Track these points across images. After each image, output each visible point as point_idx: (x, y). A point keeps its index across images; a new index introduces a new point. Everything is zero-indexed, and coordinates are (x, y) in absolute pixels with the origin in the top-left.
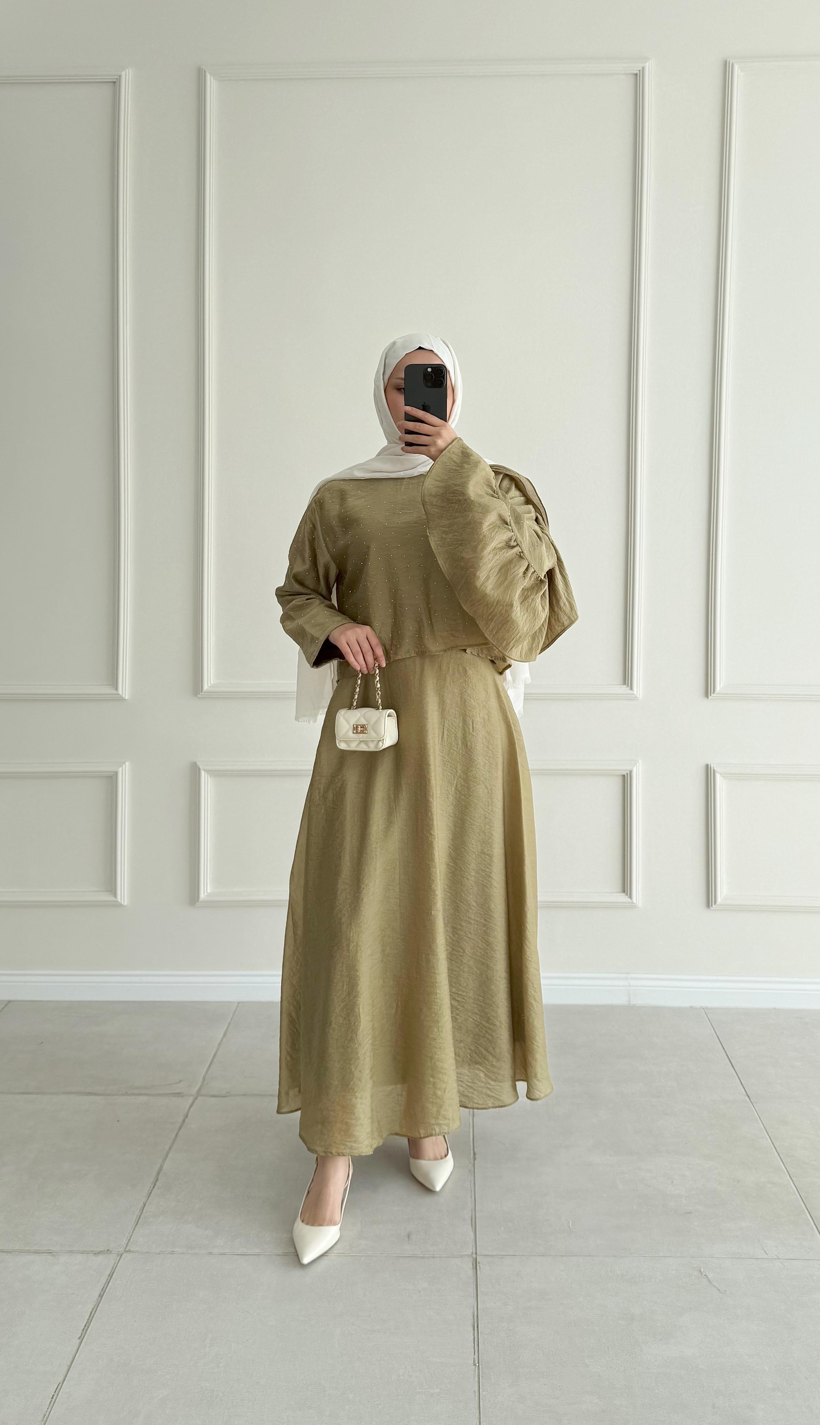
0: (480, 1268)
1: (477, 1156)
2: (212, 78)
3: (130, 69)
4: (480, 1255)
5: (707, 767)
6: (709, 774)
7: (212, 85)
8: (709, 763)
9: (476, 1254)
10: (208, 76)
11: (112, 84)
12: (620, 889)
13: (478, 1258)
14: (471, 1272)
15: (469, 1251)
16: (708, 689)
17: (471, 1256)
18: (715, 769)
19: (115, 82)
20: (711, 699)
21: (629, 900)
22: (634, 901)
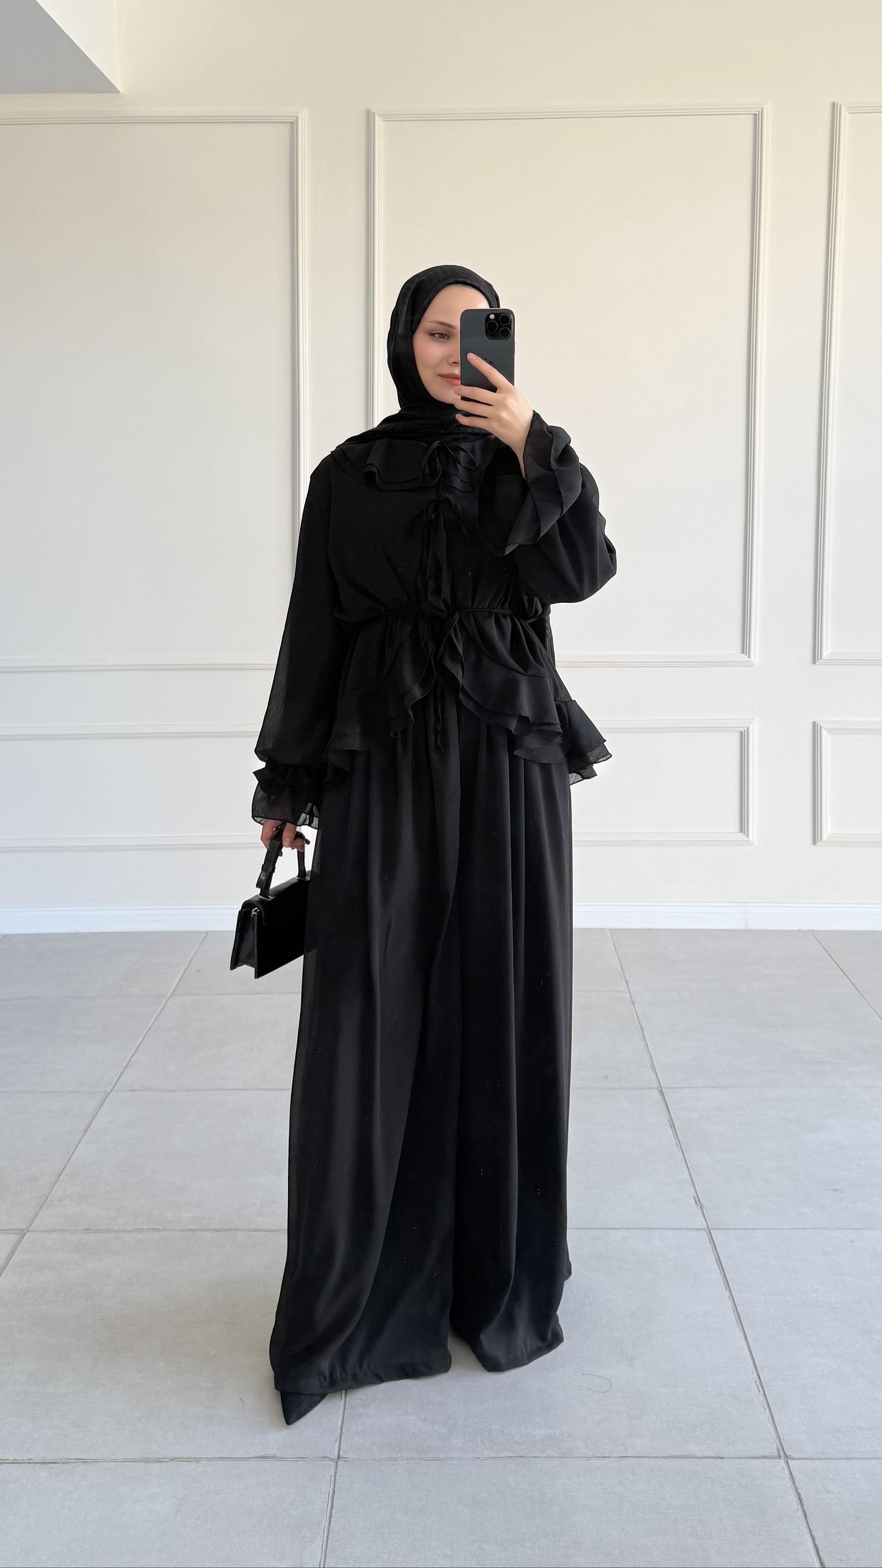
0: (666, 1095)
1: (645, 1030)
2: (380, 119)
3: (305, 111)
4: (665, 1088)
5: (814, 723)
6: (816, 729)
7: (379, 124)
8: (815, 720)
9: (661, 1086)
10: (376, 116)
11: (289, 124)
12: (738, 830)
13: (663, 1090)
14: (660, 1098)
15: (656, 1085)
16: (816, 656)
17: (657, 1088)
18: (821, 725)
19: (293, 121)
20: (818, 664)
21: (746, 839)
22: (751, 839)
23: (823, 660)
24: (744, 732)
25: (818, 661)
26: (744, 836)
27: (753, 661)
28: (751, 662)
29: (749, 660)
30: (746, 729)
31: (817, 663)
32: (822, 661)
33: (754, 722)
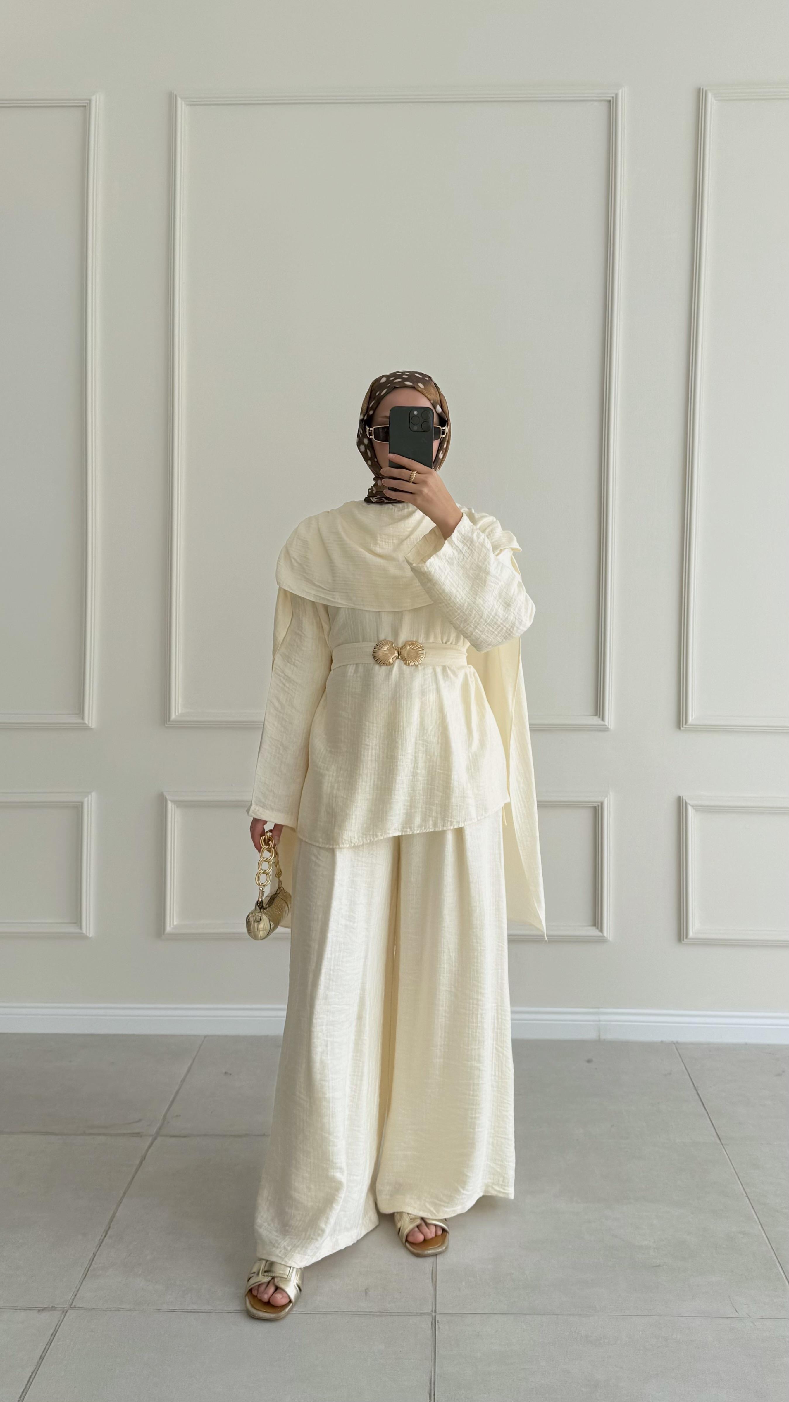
0: (439, 1328)
2: (183, 103)
3: (101, 93)
4: (441, 1313)
5: (679, 799)
6: (681, 806)
7: (183, 110)
8: (681, 795)
9: (435, 1312)
10: (180, 101)
12: (591, 922)
13: (438, 1316)
14: (429, 1332)
15: (429, 1308)
17: (430, 1314)
18: (687, 801)
19: (84, 107)
20: (683, 730)
21: (600, 934)
22: (605, 935)
23: (688, 725)
24: (597, 808)
25: (683, 727)
26: (597, 930)
27: (607, 724)
28: (606, 725)
29: (601, 722)
30: (600, 804)
31: (682, 728)
32: (687, 727)
33: (609, 797)
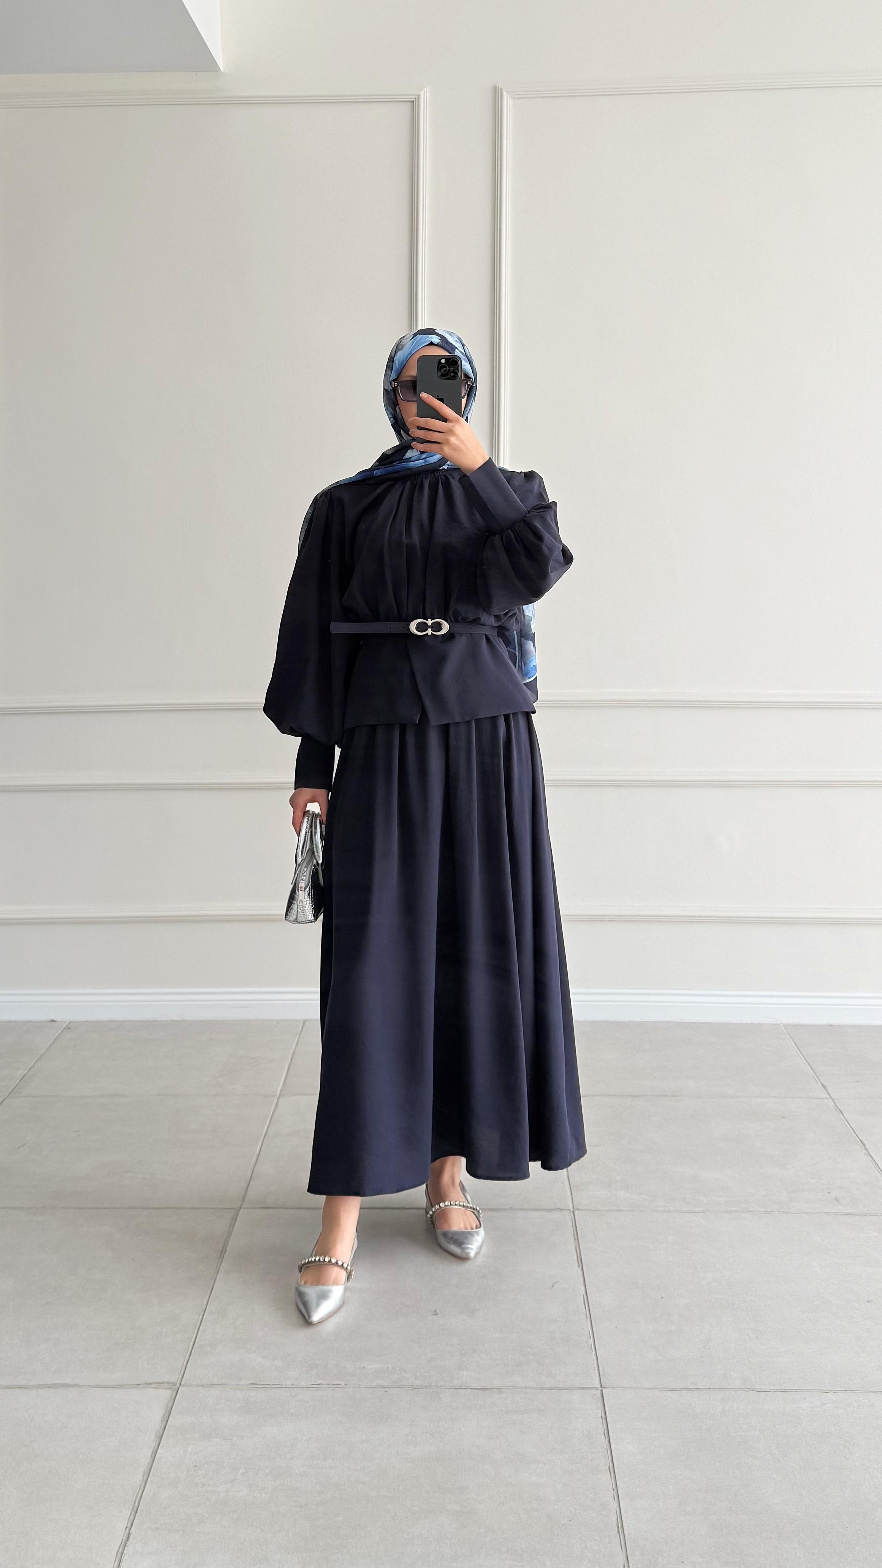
2: (508, 96)
3: (428, 89)
7: (508, 102)
10: (505, 94)
11: (407, 102)
19: (413, 101)
